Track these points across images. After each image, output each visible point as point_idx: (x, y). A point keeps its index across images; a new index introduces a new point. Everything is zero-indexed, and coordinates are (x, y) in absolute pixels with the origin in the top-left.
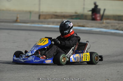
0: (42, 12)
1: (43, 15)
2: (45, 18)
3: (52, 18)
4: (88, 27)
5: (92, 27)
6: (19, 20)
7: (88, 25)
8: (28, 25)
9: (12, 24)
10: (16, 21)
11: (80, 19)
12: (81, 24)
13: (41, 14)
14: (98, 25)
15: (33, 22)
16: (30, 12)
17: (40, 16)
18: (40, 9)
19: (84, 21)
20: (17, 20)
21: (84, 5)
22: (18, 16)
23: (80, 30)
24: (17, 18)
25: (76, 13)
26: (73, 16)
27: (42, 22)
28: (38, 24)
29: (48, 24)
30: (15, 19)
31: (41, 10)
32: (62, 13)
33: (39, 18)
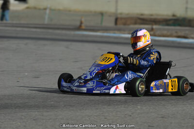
0: (121, 14)
1: (122, 19)
2: (125, 24)
3: (135, 23)
4: (193, 38)
6: (83, 27)
7: (193, 36)
8: (99, 34)
9: (72, 33)
10: (79, 28)
11: (180, 25)
12: (182, 34)
13: (119, 16)
15: (106, 29)
16: (102, 14)
17: (116, 20)
18: (117, 9)
19: (187, 28)
20: (80, 26)
21: (187, 2)
22: (83, 20)
23: (180, 43)
24: (81, 23)
25: (174, 16)
26: (170, 20)
27: (119, 30)
28: (114, 33)
30: (78, 23)
31: (119, 11)
32: (152, 15)
33: (116, 23)
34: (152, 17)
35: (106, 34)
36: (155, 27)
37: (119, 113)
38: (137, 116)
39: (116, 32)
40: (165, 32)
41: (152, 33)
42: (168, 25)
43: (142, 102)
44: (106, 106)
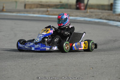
0: (28, 2)
1: (28, 5)
2: (30, 8)
3: (37, 7)
4: (72, 16)
5: (77, 16)
6: (5, 10)
7: (72, 15)
8: (14, 14)
10: (2, 11)
11: (64, 8)
13: (27, 3)
14: (82, 14)
15: (19, 11)
16: (16, 2)
17: (25, 5)
19: (69, 10)
20: (3, 9)
22: (5, 6)
24: (3, 8)
25: (61, 2)
26: (58, 5)
27: (27, 12)
28: (24, 14)
29: (34, 14)
30: (1, 8)
32: (47, 2)
33: (25, 7)
34: (47, 3)
35: (19, 14)
36: (49, 9)
37: (28, 63)
38: (39, 65)
39: (25, 13)
40: (55, 13)
41: (47, 13)
42: (57, 8)
43: (42, 56)
44: (20, 59)
